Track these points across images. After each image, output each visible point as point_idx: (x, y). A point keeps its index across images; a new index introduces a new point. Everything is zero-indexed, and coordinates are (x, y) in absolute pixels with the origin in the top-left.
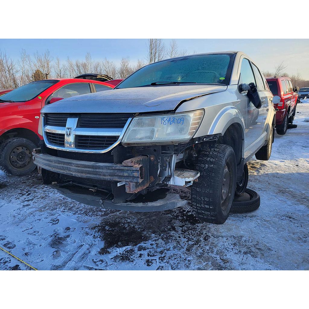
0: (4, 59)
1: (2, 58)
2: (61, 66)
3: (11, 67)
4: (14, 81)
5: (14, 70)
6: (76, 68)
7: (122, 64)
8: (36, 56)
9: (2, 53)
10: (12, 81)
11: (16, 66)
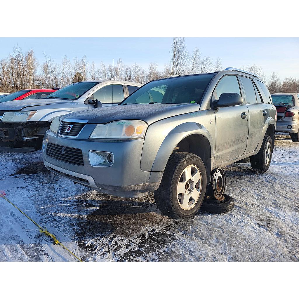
0: (49, 63)
1: (48, 62)
2: (96, 70)
3: (54, 70)
4: (56, 82)
5: (57, 73)
6: (109, 72)
7: (150, 69)
8: (75, 61)
9: (48, 58)
10: (54, 82)
11: (58, 69)
